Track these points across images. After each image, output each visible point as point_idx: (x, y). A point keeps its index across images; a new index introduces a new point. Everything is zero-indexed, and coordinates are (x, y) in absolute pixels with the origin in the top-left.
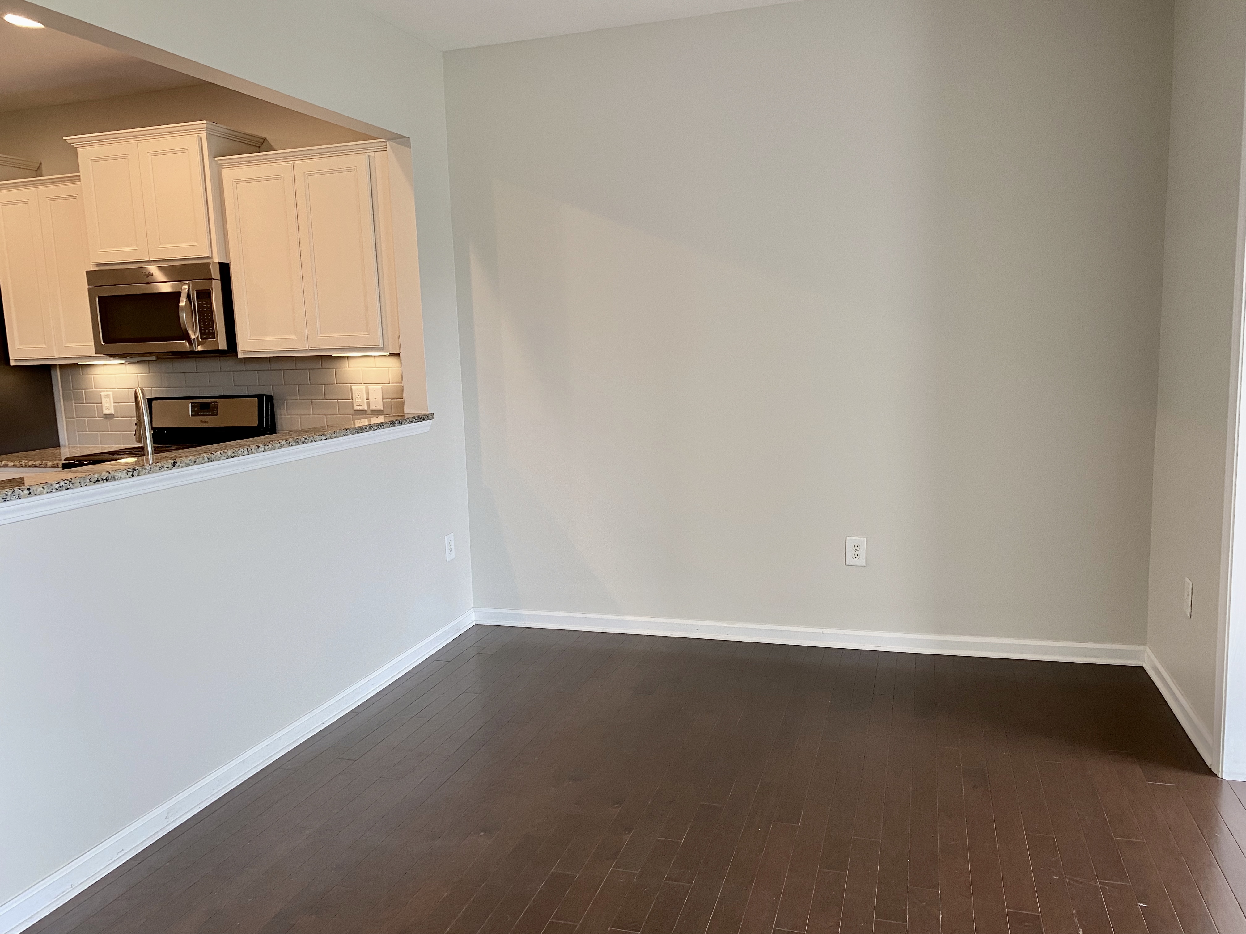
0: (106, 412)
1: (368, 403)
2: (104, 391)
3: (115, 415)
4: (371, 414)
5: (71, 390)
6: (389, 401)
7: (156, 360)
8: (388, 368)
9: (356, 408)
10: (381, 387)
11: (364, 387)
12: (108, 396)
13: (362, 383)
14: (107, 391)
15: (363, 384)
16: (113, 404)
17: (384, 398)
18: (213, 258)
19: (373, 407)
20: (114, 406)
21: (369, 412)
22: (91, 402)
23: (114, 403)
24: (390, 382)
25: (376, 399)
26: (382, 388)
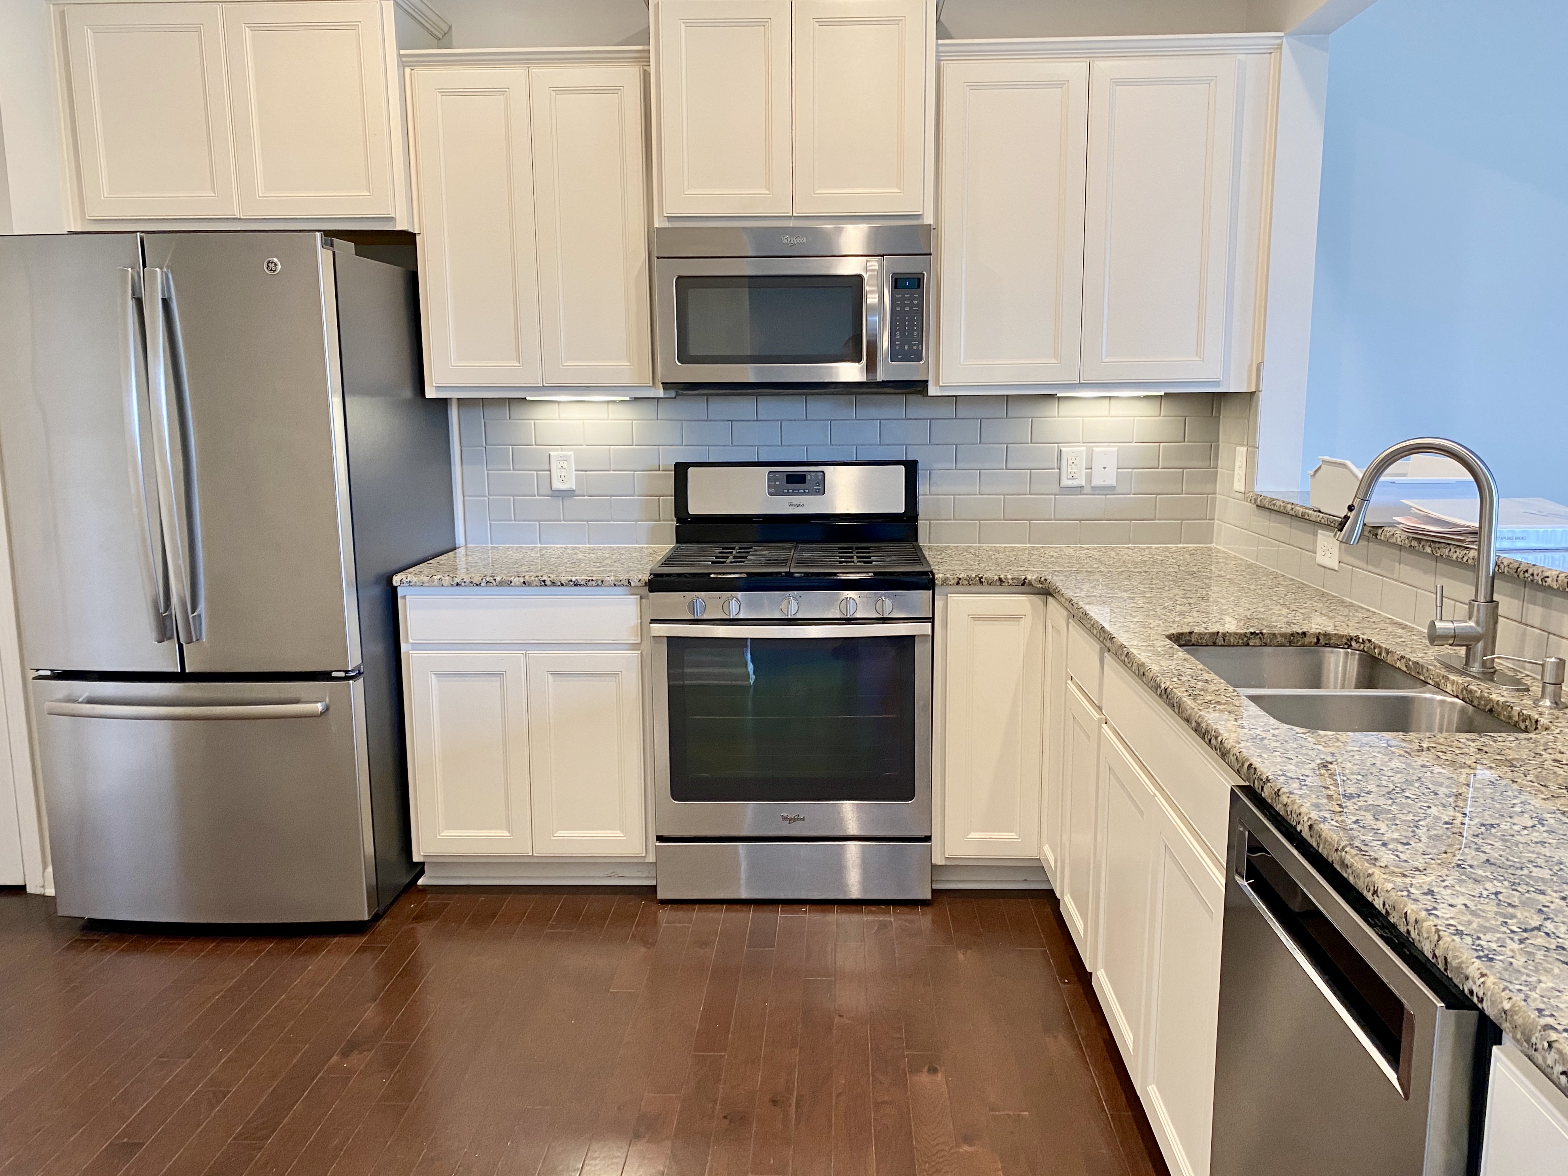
0: (557, 485)
1: (1089, 477)
2: (557, 450)
3: (577, 493)
4: (1092, 493)
5: (483, 446)
6: (1128, 472)
7: (675, 398)
8: (1132, 418)
9: (1065, 482)
10: (1116, 448)
11: (1085, 448)
12: (566, 458)
13: (1081, 441)
14: (562, 450)
15: (1081, 444)
16: (574, 473)
17: (1119, 467)
18: (923, 219)
19: (1097, 481)
20: (577, 476)
21: (1087, 490)
22: (526, 467)
23: (576, 471)
24: (1135, 441)
25: (1105, 468)
26: (1118, 450)
